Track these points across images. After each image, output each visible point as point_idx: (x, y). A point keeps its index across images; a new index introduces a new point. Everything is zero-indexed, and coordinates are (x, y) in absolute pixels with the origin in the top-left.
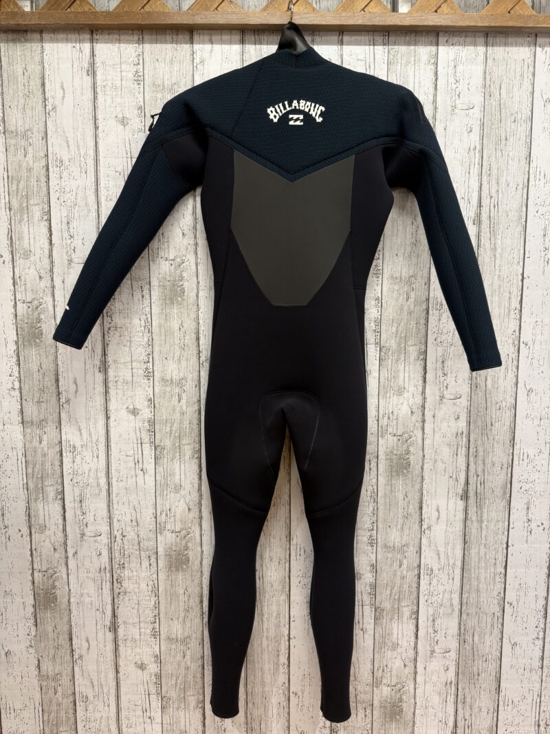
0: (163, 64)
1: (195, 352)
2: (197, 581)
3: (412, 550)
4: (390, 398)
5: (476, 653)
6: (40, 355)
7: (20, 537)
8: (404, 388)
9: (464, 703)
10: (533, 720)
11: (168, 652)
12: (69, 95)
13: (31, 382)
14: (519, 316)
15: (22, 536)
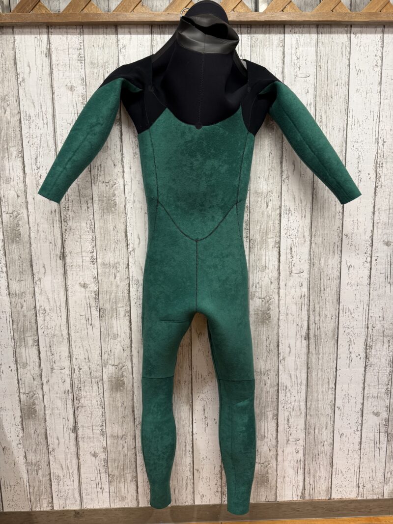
0: (97, 49)
1: (125, 245)
2: (130, 398)
3: (272, 374)
4: (256, 273)
5: (316, 441)
6: (19, 249)
7: (10, 372)
8: (266, 267)
9: (309, 473)
10: (355, 483)
11: (112, 445)
12: (33, 71)
13: (14, 267)
14: (341, 217)
15: (11, 371)
